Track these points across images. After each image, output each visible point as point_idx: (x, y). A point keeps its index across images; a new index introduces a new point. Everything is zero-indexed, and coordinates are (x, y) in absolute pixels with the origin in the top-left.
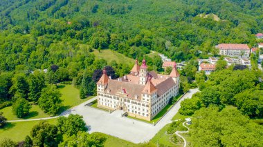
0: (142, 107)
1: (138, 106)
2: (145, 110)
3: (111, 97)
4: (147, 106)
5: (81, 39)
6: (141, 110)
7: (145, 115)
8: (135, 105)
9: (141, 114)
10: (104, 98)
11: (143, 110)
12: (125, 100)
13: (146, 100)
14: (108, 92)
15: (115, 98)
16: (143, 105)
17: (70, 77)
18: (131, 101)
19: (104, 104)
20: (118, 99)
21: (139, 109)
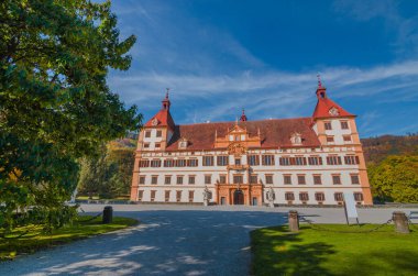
0: (326, 172)
1: (309, 171)
2: (346, 179)
3: (193, 163)
4: (348, 160)
6: (327, 179)
8: (294, 171)
10: (162, 172)
11: (336, 179)
12: (252, 160)
13: (339, 140)
14: (183, 145)
15: (208, 161)
16: (332, 160)
18: (277, 156)
19: (160, 197)
20: (223, 161)
21: (317, 180)
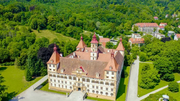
0: (105, 86)
1: (100, 85)
2: (109, 89)
3: (66, 78)
4: (112, 84)
5: (20, 21)
6: (104, 89)
7: (109, 95)
8: (96, 85)
9: (104, 94)
10: (56, 78)
11: (107, 89)
12: (84, 80)
13: (110, 78)
14: (62, 71)
15: (70, 78)
16: (107, 84)
17: (12, 58)
18: (91, 80)
19: (57, 86)
20: (75, 79)
21: (102, 88)
